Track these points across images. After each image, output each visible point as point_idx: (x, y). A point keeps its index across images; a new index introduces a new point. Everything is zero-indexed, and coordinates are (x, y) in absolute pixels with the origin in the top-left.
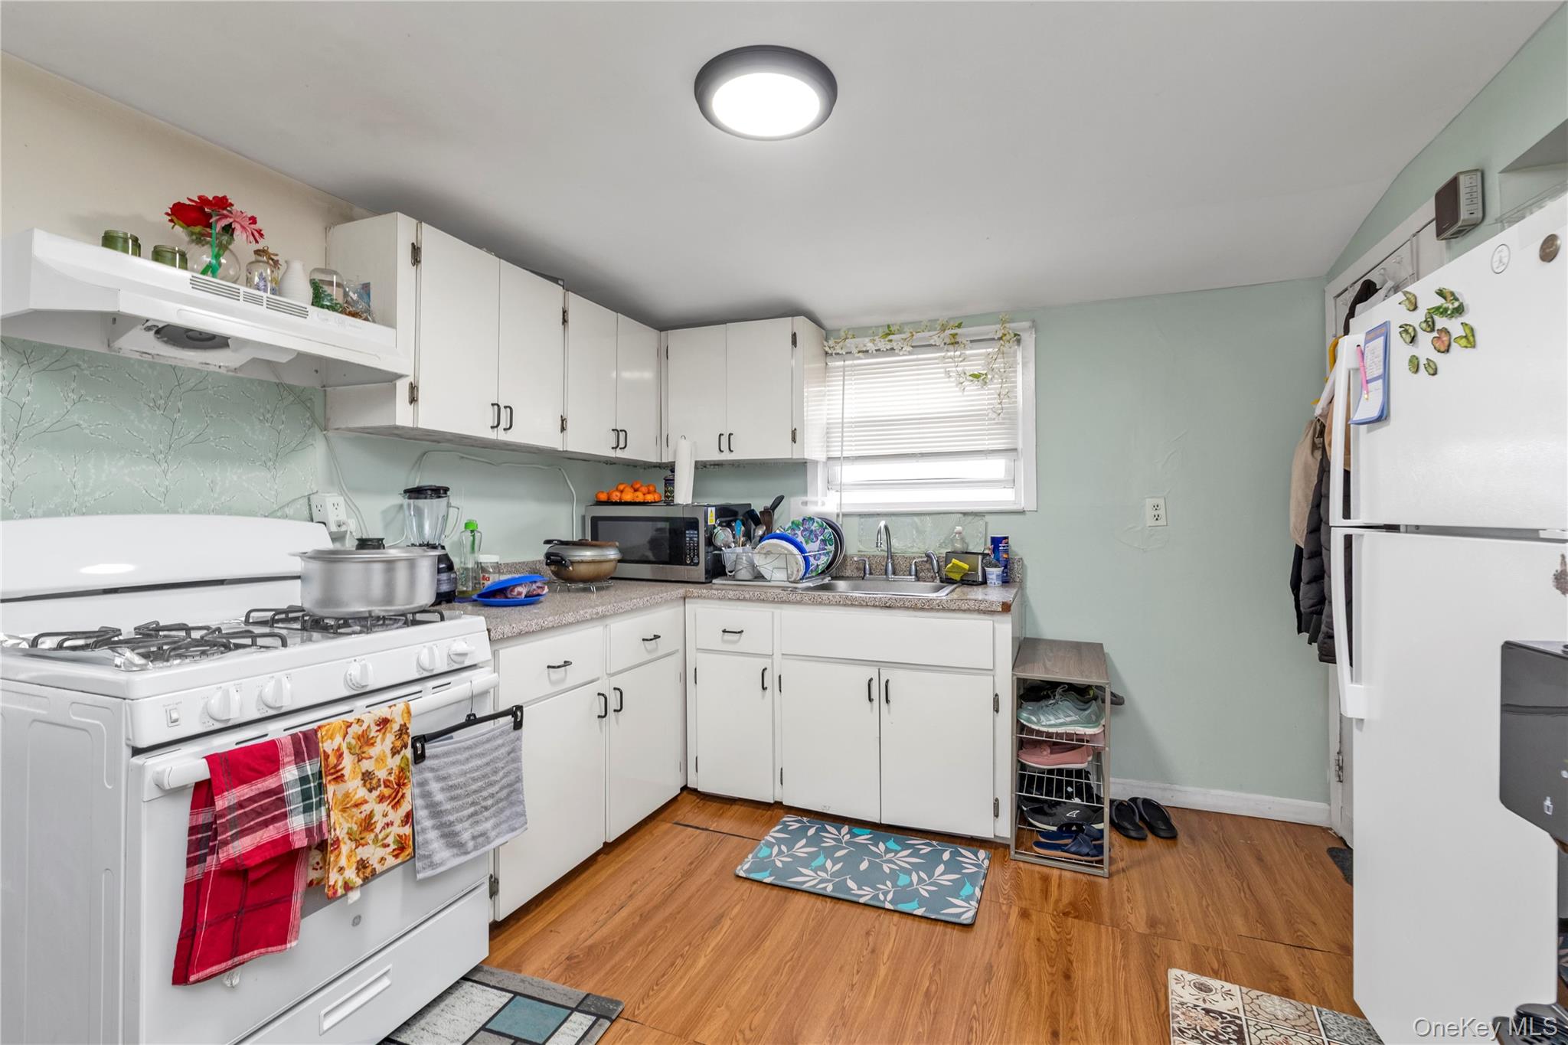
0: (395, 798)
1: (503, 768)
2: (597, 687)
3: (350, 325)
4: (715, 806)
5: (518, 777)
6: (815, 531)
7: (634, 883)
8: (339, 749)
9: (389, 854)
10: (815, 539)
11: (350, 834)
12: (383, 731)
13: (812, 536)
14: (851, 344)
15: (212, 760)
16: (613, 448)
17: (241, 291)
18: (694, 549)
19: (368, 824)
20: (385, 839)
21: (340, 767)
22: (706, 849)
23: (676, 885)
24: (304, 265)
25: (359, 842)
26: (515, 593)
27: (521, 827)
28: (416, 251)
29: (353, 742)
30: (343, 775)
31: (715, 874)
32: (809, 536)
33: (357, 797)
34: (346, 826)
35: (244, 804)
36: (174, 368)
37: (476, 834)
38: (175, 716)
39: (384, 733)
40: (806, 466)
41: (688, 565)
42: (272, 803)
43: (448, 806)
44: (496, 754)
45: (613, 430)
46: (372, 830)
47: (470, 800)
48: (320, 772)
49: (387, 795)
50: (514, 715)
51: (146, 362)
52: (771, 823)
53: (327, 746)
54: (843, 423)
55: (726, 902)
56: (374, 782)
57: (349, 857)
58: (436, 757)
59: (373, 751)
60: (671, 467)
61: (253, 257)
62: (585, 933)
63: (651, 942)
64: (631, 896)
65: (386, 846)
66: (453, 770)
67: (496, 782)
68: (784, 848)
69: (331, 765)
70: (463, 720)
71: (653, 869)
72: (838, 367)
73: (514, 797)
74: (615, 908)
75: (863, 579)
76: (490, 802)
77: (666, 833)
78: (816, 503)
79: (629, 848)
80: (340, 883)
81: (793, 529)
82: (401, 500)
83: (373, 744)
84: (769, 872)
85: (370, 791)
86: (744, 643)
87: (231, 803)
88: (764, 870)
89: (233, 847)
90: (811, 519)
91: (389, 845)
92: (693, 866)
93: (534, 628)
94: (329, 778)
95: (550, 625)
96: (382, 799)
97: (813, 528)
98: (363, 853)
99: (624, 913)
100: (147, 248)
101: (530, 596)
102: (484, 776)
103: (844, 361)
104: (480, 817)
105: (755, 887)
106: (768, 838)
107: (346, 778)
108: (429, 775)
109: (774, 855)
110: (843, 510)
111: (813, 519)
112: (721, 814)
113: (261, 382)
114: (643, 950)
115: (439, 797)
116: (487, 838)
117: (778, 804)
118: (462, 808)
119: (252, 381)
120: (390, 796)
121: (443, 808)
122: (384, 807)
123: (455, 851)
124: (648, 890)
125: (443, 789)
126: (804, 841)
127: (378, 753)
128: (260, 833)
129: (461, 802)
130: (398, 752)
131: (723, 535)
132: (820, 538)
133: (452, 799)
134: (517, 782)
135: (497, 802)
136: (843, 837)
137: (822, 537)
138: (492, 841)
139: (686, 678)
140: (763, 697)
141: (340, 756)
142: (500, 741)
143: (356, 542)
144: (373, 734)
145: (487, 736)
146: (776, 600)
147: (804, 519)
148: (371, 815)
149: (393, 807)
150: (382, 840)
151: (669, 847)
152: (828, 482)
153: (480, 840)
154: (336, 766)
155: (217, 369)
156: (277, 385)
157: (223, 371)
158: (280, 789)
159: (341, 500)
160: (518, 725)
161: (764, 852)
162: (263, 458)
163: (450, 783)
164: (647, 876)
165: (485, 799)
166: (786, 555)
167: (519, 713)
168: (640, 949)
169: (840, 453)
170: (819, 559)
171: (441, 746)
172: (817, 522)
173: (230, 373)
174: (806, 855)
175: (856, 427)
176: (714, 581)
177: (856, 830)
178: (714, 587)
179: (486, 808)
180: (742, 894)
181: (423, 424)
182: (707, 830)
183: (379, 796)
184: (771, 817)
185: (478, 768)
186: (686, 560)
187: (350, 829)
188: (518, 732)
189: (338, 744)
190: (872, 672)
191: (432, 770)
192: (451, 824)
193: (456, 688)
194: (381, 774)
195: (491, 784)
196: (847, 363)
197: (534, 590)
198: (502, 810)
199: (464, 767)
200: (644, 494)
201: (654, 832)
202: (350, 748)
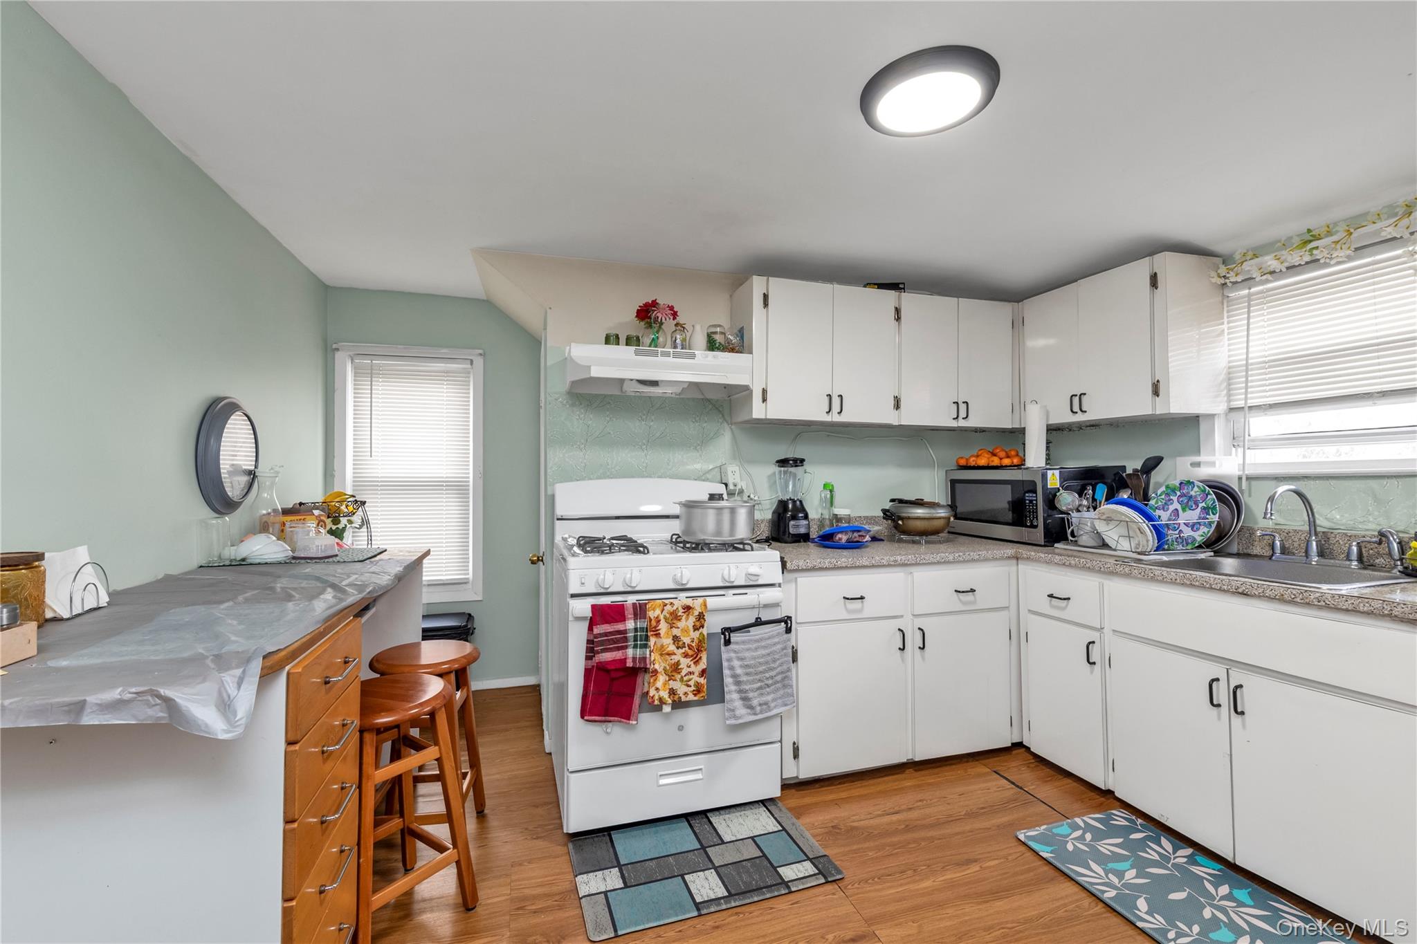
0: (696, 658)
1: (778, 659)
2: (898, 623)
3: (722, 358)
4: (1047, 771)
5: (789, 668)
6: (1196, 497)
7: (920, 801)
8: (657, 617)
9: (690, 692)
10: (1194, 507)
11: (665, 669)
12: (687, 613)
13: (1191, 503)
14: (1250, 267)
15: (594, 607)
16: (954, 419)
17: (659, 351)
18: (1033, 512)
19: (676, 668)
20: (688, 681)
21: (658, 628)
22: (1007, 803)
23: (954, 818)
24: (701, 326)
25: (671, 678)
26: (837, 538)
27: (791, 704)
28: (766, 297)
29: (668, 616)
30: (659, 634)
31: (998, 826)
32: (1188, 502)
33: (668, 649)
34: (663, 665)
35: (608, 634)
36: (650, 397)
37: (761, 702)
38: (583, 581)
39: (688, 615)
40: (1198, 420)
41: (1027, 526)
42: (621, 638)
43: (744, 678)
44: (774, 648)
45: (954, 403)
46: (679, 673)
47: (758, 677)
48: (647, 628)
49: (690, 654)
50: (786, 623)
51: (637, 396)
52: (1099, 808)
53: (652, 614)
54: (1247, 365)
55: (989, 852)
56: (681, 643)
57: (665, 684)
58: (737, 643)
59: (681, 624)
60: (1021, 432)
61: (674, 328)
62: (857, 817)
63: (899, 848)
64: (910, 809)
65: (689, 686)
66: (747, 654)
67: (775, 668)
68: (1088, 836)
69: (653, 626)
70: (753, 621)
71: (945, 797)
72: (1243, 297)
73: (786, 682)
74: (892, 810)
75: (1270, 559)
76: (770, 682)
77: (979, 775)
78: (1213, 464)
79: (937, 774)
80: (656, 697)
81: (1167, 495)
82: (776, 469)
83: (680, 620)
84: (1052, 848)
85: (678, 648)
86: (1071, 611)
87: (601, 632)
88: (1047, 844)
89: (602, 656)
90: (1189, 483)
91: (691, 686)
92: (983, 811)
93: (827, 565)
94: (652, 633)
95: (844, 565)
96: (686, 655)
97: (1193, 493)
98: (672, 684)
99: (895, 818)
100: (623, 339)
101: (849, 542)
102: (767, 663)
103: (1250, 289)
104: (764, 691)
105: (1029, 854)
106: (1078, 820)
107: (662, 635)
108: (733, 655)
109: (1070, 837)
110: (1246, 472)
111: (1193, 483)
112: (1046, 781)
113: (693, 399)
114: (888, 850)
115: (739, 671)
116: (769, 706)
117: (1109, 793)
118: (753, 682)
119: (688, 399)
120: (692, 656)
121: (741, 679)
122: (688, 661)
123: (749, 711)
124: (927, 811)
125: (741, 666)
126: (1120, 840)
127: (683, 626)
128: (614, 653)
129: (752, 678)
130: (698, 629)
131: (1067, 499)
132: (1201, 505)
133: (747, 674)
134: (788, 671)
135: (775, 683)
136: (1175, 858)
137: (1203, 504)
138: (772, 710)
139: (1017, 637)
140: (1092, 672)
141: (658, 621)
142: (776, 640)
143: (708, 496)
144: (679, 614)
145: (768, 634)
146: (1102, 569)
147: (1181, 484)
148: (678, 663)
149: (694, 663)
150: (686, 681)
151: (972, 787)
152: (1234, 438)
153: (764, 707)
154: (655, 627)
155: (670, 395)
156: (703, 399)
157: (673, 396)
158: (625, 632)
159: (736, 469)
160: (788, 630)
161: (1063, 829)
162: (695, 445)
163: (746, 663)
164: (935, 800)
165: (767, 679)
166: (1127, 522)
167: (789, 622)
168: (888, 848)
169: (1243, 402)
170: (1198, 529)
171: (741, 637)
172: (1198, 487)
173: (677, 397)
174: (1109, 853)
175: (1270, 367)
176: (1056, 545)
177: (1200, 859)
178: (1057, 551)
179: (768, 686)
180: (1010, 854)
181: (772, 415)
182: (1021, 788)
183: (684, 653)
184: (1101, 804)
185: (763, 656)
186: (1026, 521)
187: (665, 667)
188: (788, 635)
189: (657, 614)
190: (1218, 671)
191: (735, 652)
192: (746, 692)
193: (750, 596)
194: (687, 640)
195: (771, 669)
196: (1253, 290)
197: (855, 537)
198: (777, 690)
199: (754, 654)
200: (1001, 459)
201: (969, 770)
202: (665, 618)
